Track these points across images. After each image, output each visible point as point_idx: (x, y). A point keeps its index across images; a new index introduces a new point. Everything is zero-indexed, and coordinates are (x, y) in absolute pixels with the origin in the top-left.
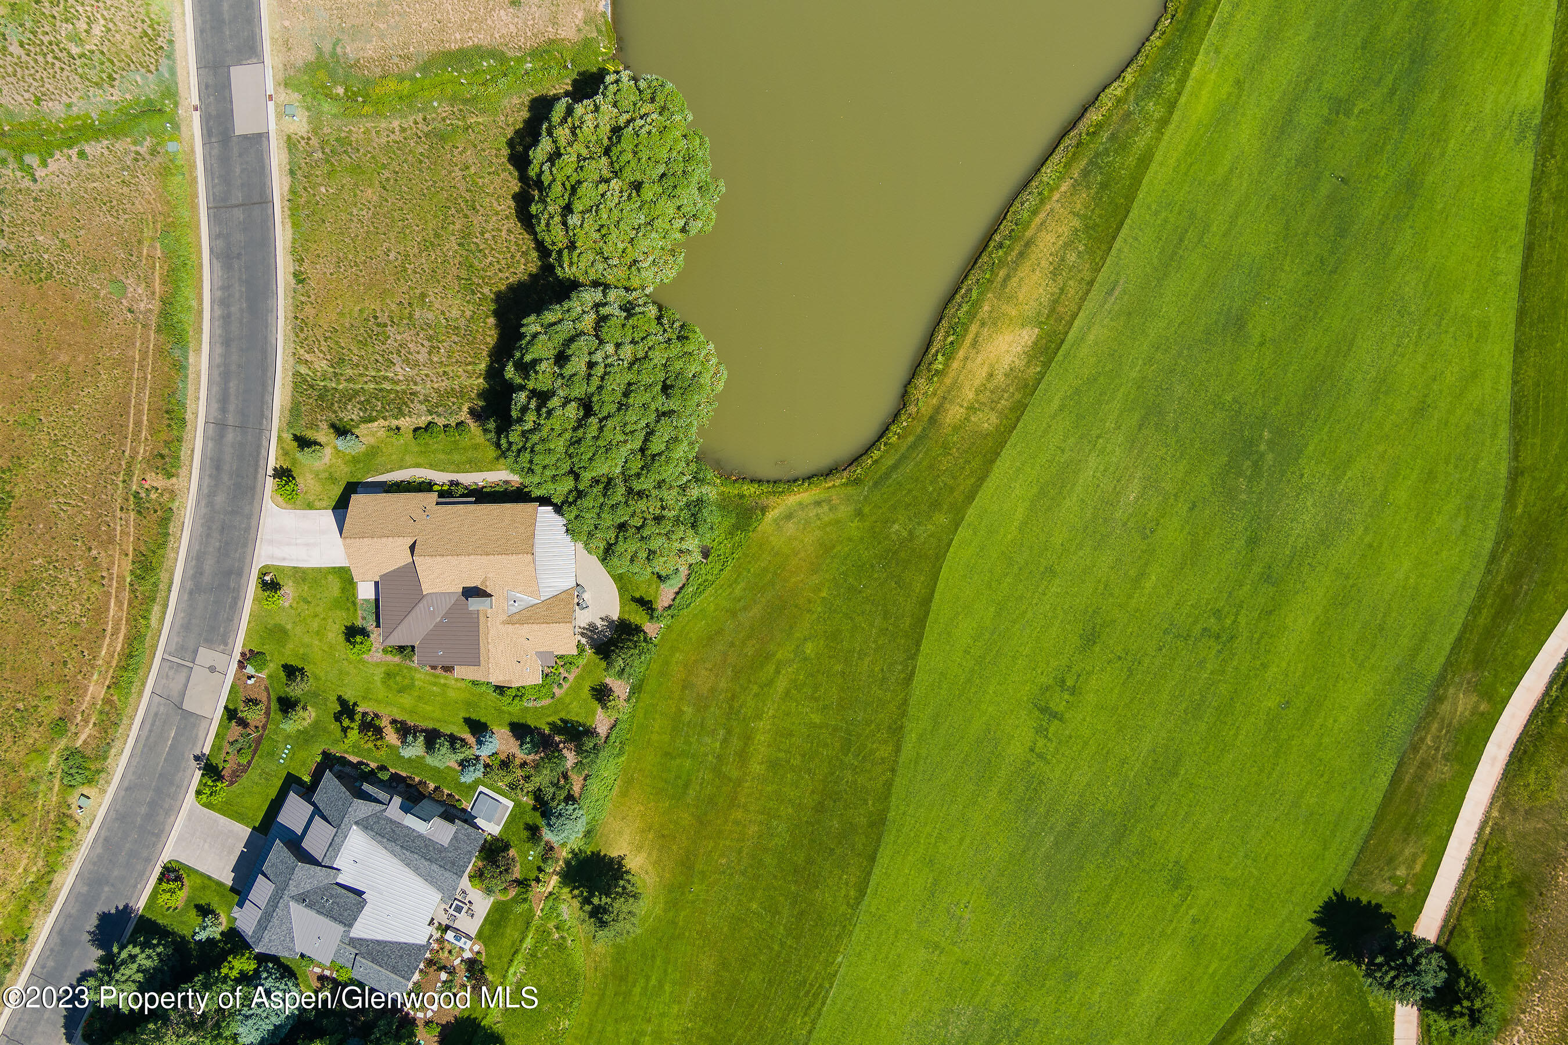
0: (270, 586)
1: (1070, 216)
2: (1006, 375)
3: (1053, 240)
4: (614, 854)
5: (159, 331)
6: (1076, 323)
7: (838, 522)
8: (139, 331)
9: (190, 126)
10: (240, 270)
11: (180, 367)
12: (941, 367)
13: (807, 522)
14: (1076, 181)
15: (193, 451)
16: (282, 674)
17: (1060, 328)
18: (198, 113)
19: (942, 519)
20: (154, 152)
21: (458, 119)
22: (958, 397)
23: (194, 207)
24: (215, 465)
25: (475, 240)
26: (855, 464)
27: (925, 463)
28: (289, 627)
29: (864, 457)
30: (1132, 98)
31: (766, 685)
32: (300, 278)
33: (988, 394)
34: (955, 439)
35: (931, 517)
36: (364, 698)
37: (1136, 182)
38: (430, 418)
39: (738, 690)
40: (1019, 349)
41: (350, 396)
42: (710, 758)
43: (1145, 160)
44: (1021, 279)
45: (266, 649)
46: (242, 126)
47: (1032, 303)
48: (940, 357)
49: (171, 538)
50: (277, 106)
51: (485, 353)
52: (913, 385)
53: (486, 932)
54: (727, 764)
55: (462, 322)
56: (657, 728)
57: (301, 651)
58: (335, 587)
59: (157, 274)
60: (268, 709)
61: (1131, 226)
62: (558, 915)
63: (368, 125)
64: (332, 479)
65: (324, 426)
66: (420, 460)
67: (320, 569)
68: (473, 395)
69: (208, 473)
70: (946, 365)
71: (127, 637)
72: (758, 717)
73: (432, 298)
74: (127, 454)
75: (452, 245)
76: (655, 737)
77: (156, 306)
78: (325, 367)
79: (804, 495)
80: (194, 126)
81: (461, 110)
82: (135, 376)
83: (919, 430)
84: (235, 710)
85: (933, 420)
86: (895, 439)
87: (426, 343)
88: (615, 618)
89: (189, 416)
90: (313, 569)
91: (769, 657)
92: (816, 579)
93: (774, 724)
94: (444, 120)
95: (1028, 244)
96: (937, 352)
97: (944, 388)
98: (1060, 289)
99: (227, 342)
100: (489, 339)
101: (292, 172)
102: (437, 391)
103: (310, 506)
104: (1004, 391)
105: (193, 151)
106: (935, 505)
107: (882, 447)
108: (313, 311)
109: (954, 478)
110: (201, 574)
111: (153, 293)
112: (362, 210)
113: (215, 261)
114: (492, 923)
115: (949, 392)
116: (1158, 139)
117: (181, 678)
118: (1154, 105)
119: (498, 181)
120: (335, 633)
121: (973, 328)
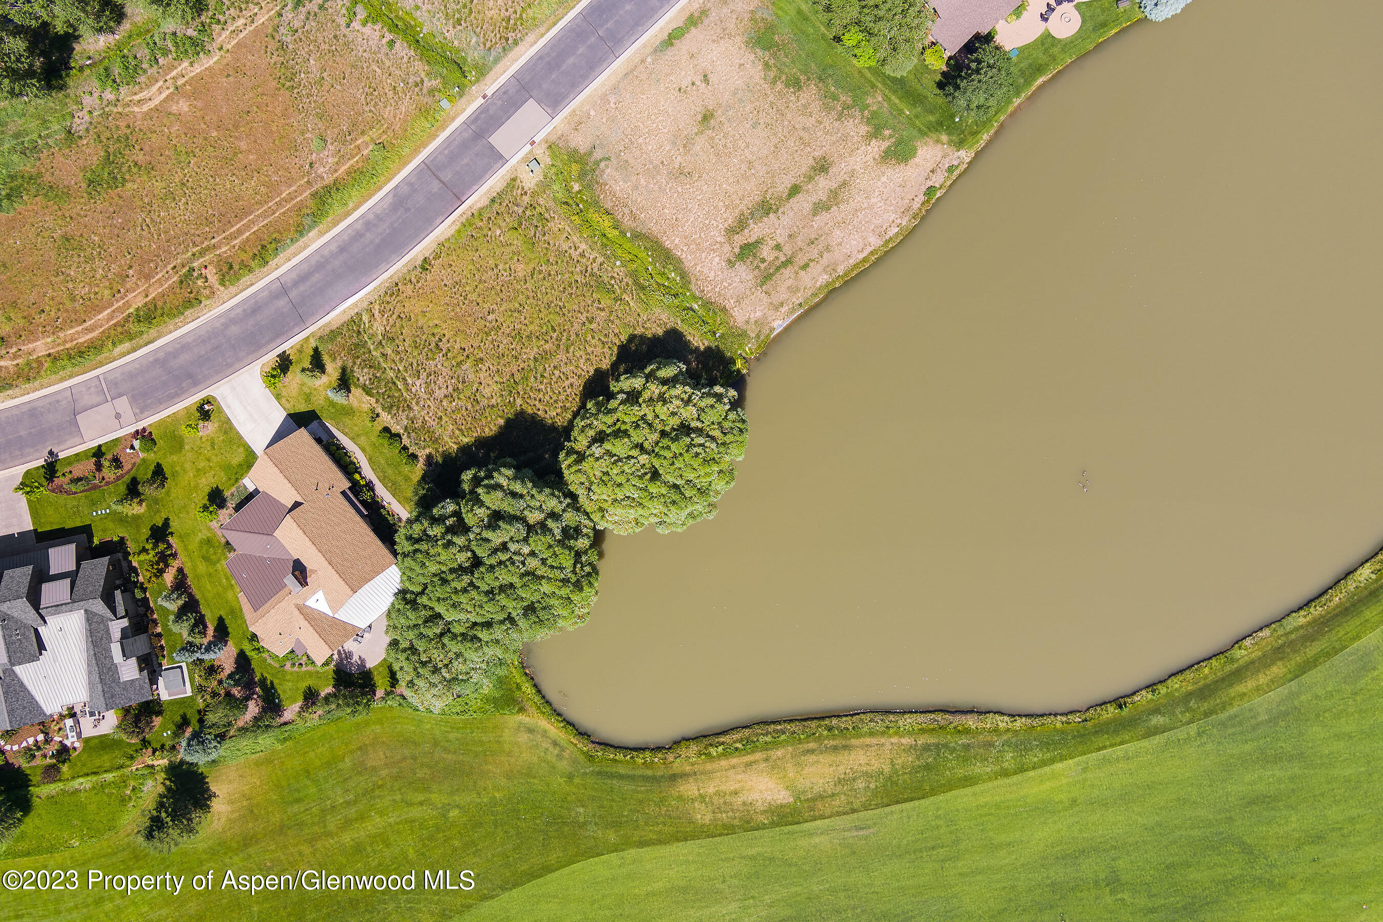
0: (204, 412)
1: (888, 762)
2: (744, 804)
3: (863, 762)
4: (213, 788)
5: (314, 195)
6: (818, 822)
7: (554, 767)
8: (302, 182)
9: (469, 103)
10: (398, 219)
11: (301, 231)
12: (715, 754)
13: (537, 746)
14: (916, 745)
15: (252, 285)
16: (152, 468)
17: (806, 814)
18: (483, 101)
19: (612, 837)
20: (431, 92)
21: (620, 288)
22: (703, 783)
23: (416, 151)
24: (254, 308)
25: (547, 366)
26: (602, 747)
27: (640, 796)
28: (187, 447)
29: (612, 749)
30: (1005, 737)
31: (406, 803)
32: (425, 266)
33: (722, 801)
34: (673, 803)
35: (607, 828)
36: (180, 537)
37: (950, 786)
38: (402, 431)
39: (388, 786)
40: (769, 798)
41: (371, 365)
42: (328, 802)
43: (969, 781)
44: (818, 762)
45: (160, 443)
46: (498, 139)
47: (808, 782)
48: (720, 748)
49: (182, 317)
50: (531, 152)
51: (475, 435)
52: (688, 743)
53: (92, 743)
54: (334, 817)
55: (484, 402)
56: (318, 751)
57: (178, 468)
58: (237, 458)
59: (351, 162)
60: (122, 476)
61: (915, 808)
62: (142, 784)
63: (567, 228)
64: (308, 398)
65: (339, 363)
66: (368, 449)
67: (242, 438)
68: (441, 450)
69: (245, 307)
70: (719, 757)
71: (92, 341)
72: (381, 813)
73: (484, 369)
74: (213, 241)
75: (531, 352)
76: (312, 754)
77: (329, 180)
78: (379, 332)
79: (554, 729)
80: (471, 106)
81: (627, 284)
82: (270, 204)
83: (660, 773)
84: (103, 454)
85: (674, 778)
86: (641, 761)
87: (450, 389)
88: (368, 666)
89: (272, 264)
90: (238, 433)
91: (427, 789)
92: (503, 782)
93: (384, 828)
94: (613, 277)
95: (845, 747)
96: (723, 743)
97: (701, 768)
98: (833, 793)
99: (342, 249)
100: (487, 430)
101: (493, 200)
102: (424, 422)
103: (278, 397)
104: (732, 810)
105: (453, 119)
106: (616, 825)
107: (629, 757)
108: (410, 293)
109: (646, 824)
110: (175, 357)
111: (336, 171)
112: (505, 270)
113: (391, 195)
114: (101, 742)
115: (702, 773)
116: (990, 779)
117: (97, 399)
118: (1012, 757)
119: (599, 350)
120: (207, 483)
121: (758, 756)
